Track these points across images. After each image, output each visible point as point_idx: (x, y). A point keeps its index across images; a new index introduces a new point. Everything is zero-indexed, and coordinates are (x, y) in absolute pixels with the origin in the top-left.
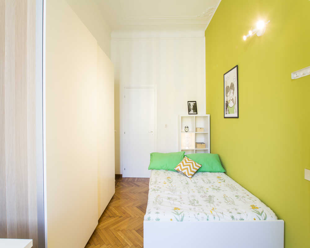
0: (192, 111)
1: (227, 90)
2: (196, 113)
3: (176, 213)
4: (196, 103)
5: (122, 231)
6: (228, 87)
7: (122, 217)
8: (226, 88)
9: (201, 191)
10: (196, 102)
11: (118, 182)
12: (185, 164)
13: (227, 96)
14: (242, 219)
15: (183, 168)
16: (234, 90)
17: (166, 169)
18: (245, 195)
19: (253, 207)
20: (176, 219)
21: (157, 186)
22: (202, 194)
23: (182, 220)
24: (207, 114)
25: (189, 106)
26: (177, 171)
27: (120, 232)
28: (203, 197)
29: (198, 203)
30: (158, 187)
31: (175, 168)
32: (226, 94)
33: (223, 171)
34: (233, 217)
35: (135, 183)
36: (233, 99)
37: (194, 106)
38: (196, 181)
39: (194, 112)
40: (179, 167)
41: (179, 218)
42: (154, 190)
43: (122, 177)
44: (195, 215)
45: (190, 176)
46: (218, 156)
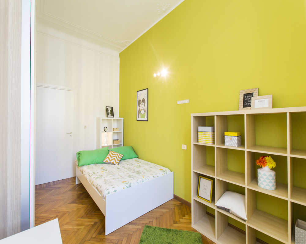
0: (110, 114)
1: (140, 102)
2: (113, 116)
3: (125, 184)
4: (112, 109)
6: (140, 101)
8: (139, 101)
9: (131, 170)
10: (112, 107)
12: (112, 156)
13: (139, 106)
14: (158, 176)
15: (111, 159)
16: (145, 103)
17: (95, 163)
18: (155, 166)
19: (161, 169)
20: (127, 186)
22: (132, 171)
24: (120, 117)
25: (107, 110)
26: (106, 163)
28: (134, 173)
29: (133, 176)
31: (104, 160)
32: (139, 105)
33: (137, 157)
34: (154, 177)
35: (52, 187)
36: (144, 109)
37: (111, 111)
38: (123, 166)
39: (111, 116)
40: (107, 159)
41: (128, 185)
44: (136, 181)
45: (118, 164)
46: (131, 147)
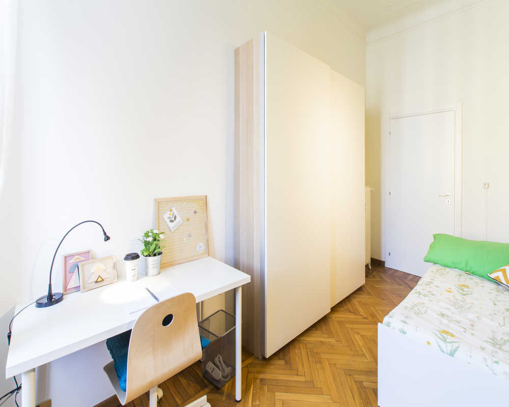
3: (441, 337)
5: (362, 336)
7: (368, 319)
11: (376, 272)
17: (465, 270)
20: (440, 347)
21: (428, 289)
23: (452, 354)
26: (497, 282)
27: (360, 337)
30: (429, 292)
31: (490, 274)
41: (446, 348)
42: (420, 293)
43: (384, 266)
44: (486, 359)
